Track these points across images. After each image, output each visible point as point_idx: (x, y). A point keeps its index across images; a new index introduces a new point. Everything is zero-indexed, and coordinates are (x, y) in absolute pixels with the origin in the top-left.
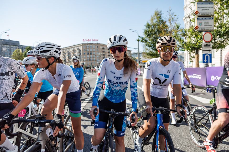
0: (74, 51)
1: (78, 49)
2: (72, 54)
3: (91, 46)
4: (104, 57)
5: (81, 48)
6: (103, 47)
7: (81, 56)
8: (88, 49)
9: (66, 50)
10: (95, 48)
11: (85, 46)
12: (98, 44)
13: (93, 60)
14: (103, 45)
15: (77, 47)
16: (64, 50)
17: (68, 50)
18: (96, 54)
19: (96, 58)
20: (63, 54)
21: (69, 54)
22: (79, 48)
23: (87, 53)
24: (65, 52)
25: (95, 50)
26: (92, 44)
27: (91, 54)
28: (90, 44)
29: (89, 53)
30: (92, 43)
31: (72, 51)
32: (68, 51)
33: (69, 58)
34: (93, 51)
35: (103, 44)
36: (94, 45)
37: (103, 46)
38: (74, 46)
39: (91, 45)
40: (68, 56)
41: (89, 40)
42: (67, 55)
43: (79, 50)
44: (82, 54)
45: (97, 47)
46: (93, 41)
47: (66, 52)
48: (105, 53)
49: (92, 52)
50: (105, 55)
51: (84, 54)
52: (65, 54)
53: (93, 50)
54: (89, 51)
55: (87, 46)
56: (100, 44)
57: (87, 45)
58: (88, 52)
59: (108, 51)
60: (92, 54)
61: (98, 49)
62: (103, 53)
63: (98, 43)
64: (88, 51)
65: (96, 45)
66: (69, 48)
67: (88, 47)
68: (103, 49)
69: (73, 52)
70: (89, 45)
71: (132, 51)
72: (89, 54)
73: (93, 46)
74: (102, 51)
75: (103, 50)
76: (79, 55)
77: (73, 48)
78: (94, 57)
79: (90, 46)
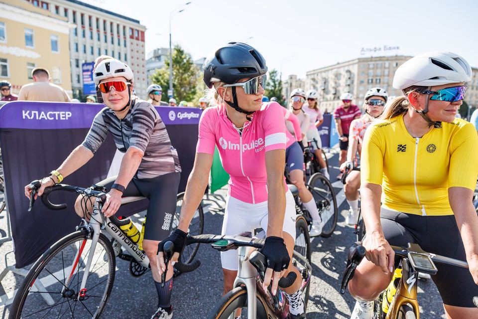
0: (338, 76)
1: (348, 71)
2: (331, 84)
3: (380, 62)
5: (355, 70)
7: (353, 88)
8: (371, 71)
9: (319, 74)
10: (389, 68)
11: (365, 63)
12: (398, 58)
15: (344, 66)
16: (314, 74)
17: (324, 75)
18: (390, 83)
20: (312, 82)
21: (326, 82)
22: (351, 68)
23: (369, 80)
24: (316, 79)
25: (389, 72)
26: (383, 59)
27: (378, 81)
28: (378, 59)
29: (372, 80)
30: (384, 57)
31: (333, 77)
32: (324, 77)
33: (324, 92)
36: (388, 60)
38: (338, 66)
40: (323, 88)
41: (375, 50)
42: (320, 86)
43: (349, 74)
44: (356, 82)
45: (395, 65)
46: (387, 49)
47: (319, 78)
49: (381, 76)
51: (362, 82)
52: (317, 83)
53: (384, 72)
54: (373, 76)
55: (369, 65)
56: (402, 56)
57: (371, 61)
58: (370, 78)
60: (380, 82)
63: (396, 56)
64: (372, 74)
65: (392, 60)
66: (326, 70)
67: (371, 66)
69: (334, 79)
70: (376, 61)
72: (372, 82)
73: (385, 64)
76: (349, 85)
77: (335, 70)
79: (377, 64)
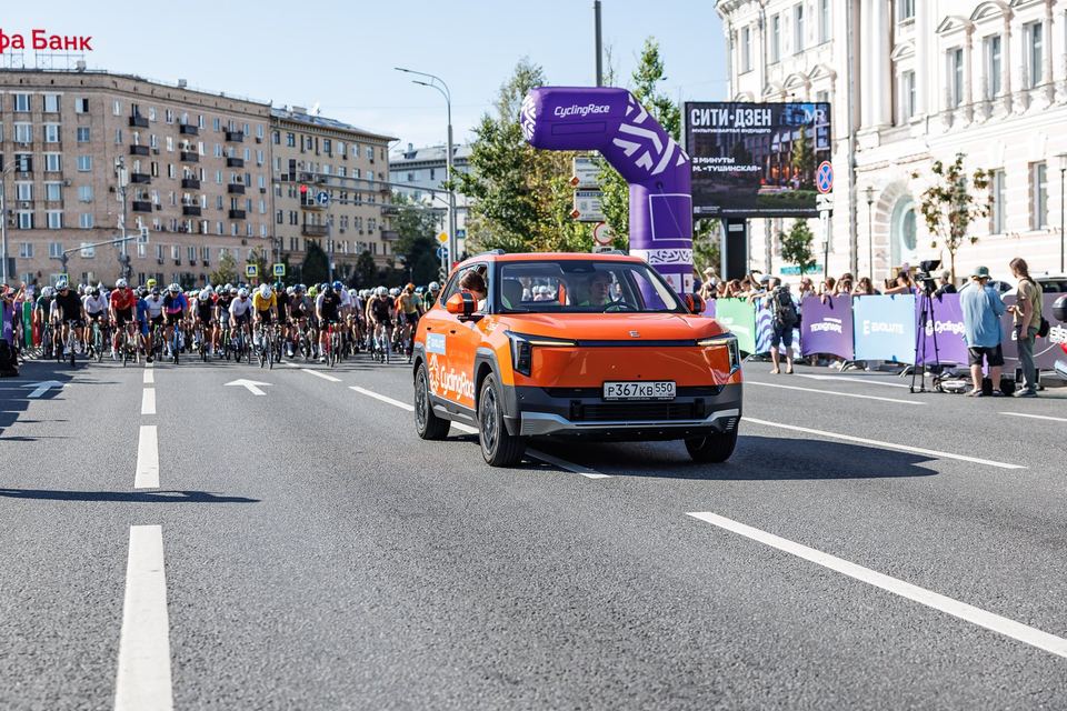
3: (27, 93)
4: (146, 196)
6: (135, 107)
10: (59, 115)
13: (40, 223)
14: (130, 85)
18: (67, 174)
19: (68, 209)
25: (60, 130)
27: (24, 163)
30: (38, 71)
34: (45, 146)
35: (138, 80)
36: (52, 86)
37: (135, 93)
39: (21, 86)
45: (79, 108)
48: (148, 161)
49: (32, 146)
50: (155, 182)
53: (43, 130)
56: (104, 74)
59: (181, 146)
60: (30, 169)
61: (85, 122)
62: (138, 166)
63: (81, 72)
65: (64, 88)
68: (136, 121)
70: (9, 85)
71: (391, 144)
73: (43, 99)
74: (127, 142)
75: (136, 137)
78: (54, 195)
79: (13, 98)
